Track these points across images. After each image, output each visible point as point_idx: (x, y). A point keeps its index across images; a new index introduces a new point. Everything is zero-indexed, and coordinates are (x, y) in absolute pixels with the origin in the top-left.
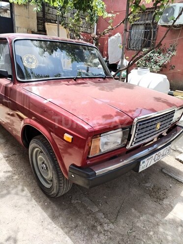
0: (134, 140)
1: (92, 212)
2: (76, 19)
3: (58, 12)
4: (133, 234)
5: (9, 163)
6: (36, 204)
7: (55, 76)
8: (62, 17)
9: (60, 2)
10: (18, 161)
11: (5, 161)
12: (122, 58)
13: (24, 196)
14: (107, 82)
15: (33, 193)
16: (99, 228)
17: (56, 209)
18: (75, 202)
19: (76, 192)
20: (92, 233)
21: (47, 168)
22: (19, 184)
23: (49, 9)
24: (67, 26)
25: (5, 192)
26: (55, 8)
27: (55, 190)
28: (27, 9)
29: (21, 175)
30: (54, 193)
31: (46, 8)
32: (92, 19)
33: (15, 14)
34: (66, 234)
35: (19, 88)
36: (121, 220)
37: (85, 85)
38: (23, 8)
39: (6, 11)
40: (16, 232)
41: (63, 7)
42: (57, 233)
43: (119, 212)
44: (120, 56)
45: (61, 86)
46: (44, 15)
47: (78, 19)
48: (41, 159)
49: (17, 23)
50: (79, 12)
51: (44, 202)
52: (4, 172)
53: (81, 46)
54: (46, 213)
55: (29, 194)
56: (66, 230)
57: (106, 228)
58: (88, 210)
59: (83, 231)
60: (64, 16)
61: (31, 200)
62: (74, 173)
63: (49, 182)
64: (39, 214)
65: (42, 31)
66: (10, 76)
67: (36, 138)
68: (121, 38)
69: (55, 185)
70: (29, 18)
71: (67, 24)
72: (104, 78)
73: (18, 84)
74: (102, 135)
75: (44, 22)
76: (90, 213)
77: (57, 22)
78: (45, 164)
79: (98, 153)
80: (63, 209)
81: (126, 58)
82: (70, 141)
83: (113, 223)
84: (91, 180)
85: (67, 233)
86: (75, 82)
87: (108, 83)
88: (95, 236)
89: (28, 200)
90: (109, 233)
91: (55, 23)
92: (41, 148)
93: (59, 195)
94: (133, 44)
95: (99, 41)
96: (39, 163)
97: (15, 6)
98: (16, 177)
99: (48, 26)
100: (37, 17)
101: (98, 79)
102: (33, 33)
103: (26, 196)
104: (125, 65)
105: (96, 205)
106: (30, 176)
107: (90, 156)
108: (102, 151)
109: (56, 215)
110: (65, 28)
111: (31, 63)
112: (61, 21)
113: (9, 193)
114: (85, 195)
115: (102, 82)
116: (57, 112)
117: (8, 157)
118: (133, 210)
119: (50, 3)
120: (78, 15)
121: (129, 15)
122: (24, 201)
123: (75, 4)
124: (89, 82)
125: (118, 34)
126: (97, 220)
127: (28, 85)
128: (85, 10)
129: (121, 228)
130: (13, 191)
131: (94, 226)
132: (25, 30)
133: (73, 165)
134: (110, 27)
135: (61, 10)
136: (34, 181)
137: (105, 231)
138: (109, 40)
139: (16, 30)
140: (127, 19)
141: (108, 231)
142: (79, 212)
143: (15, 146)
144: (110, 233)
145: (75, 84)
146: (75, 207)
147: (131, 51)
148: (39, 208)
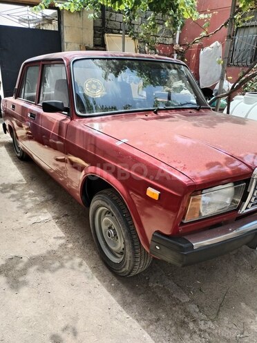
0: (253, 200)
1: (180, 301)
2: (150, 26)
3: (124, 18)
4: (246, 341)
5: (60, 226)
6: (99, 283)
7: (125, 109)
8: (130, 23)
9: (128, 4)
10: (72, 224)
11: (55, 224)
12: (222, 79)
13: (82, 272)
14: (202, 115)
15: (94, 269)
16: (191, 325)
17: (127, 292)
18: (155, 286)
19: (155, 272)
20: (182, 331)
21: (115, 235)
22: (75, 255)
23: (111, 15)
24: (137, 36)
25: (57, 264)
26: (120, 12)
27: (127, 266)
28: (80, 16)
29: (77, 243)
30: (126, 271)
31: (107, 14)
32: (175, 24)
33: (65, 25)
34: (144, 329)
35: (79, 125)
36: (225, 318)
37: (171, 119)
38: (75, 16)
39: (50, 22)
40: (75, 319)
41: (133, 10)
42: (131, 326)
43: (221, 305)
44: (219, 75)
45: (136, 122)
46: (103, 23)
47: (154, 25)
48: (107, 223)
49: (67, 37)
50: (156, 15)
51: (111, 281)
52: (54, 238)
53: (163, 64)
54: (115, 297)
55: (89, 270)
56: (143, 323)
57: (202, 327)
58: (174, 299)
59: (168, 328)
60: (133, 22)
61: (92, 278)
62: (159, 244)
63: (118, 255)
64: (104, 298)
65: (101, 45)
66: (66, 110)
67: (101, 193)
68: (221, 48)
69: (129, 259)
70: (82, 29)
71: (137, 33)
72: (198, 110)
73: (77, 120)
74: (204, 191)
75: (103, 34)
76: (177, 303)
77: (121, 32)
78: (114, 230)
79: (196, 218)
80: (137, 294)
81: (227, 79)
82: (157, 199)
83: (213, 321)
84: (186, 255)
85: (146, 328)
86: (155, 116)
87: (206, 117)
88: (187, 336)
89: (88, 277)
90: (207, 335)
91: (119, 33)
92: (109, 207)
93: (132, 274)
94: (237, 57)
95: (185, 55)
96: (104, 227)
97: (64, 15)
98: (70, 245)
99: (108, 38)
100: (94, 27)
101: (189, 111)
102: (87, 49)
103: (85, 272)
104: (226, 90)
105: (185, 292)
106: (89, 245)
107: (185, 221)
108: (204, 214)
109: (128, 301)
110: (134, 39)
111: (95, 90)
112: (129, 30)
113: (62, 266)
114: (169, 276)
115: (195, 115)
116: (136, 157)
117: (58, 218)
118: (243, 305)
119: (115, 8)
120: (154, 19)
121: (235, 14)
122: (83, 278)
123: (150, 5)
124: (176, 115)
125: (216, 44)
126: (188, 314)
127: (92, 121)
128: (164, 12)
129: (225, 329)
130: (68, 265)
131: (184, 322)
132: (77, 46)
133: (158, 232)
134: (204, 34)
135: (128, 14)
136: (95, 253)
137: (200, 330)
138: (202, 52)
139: (65, 47)
140: (232, 20)
141: (205, 331)
142: (160, 299)
143: (67, 203)
144: (209, 334)
145: (156, 118)
146: (154, 293)
147: (234, 68)
148: (105, 290)
